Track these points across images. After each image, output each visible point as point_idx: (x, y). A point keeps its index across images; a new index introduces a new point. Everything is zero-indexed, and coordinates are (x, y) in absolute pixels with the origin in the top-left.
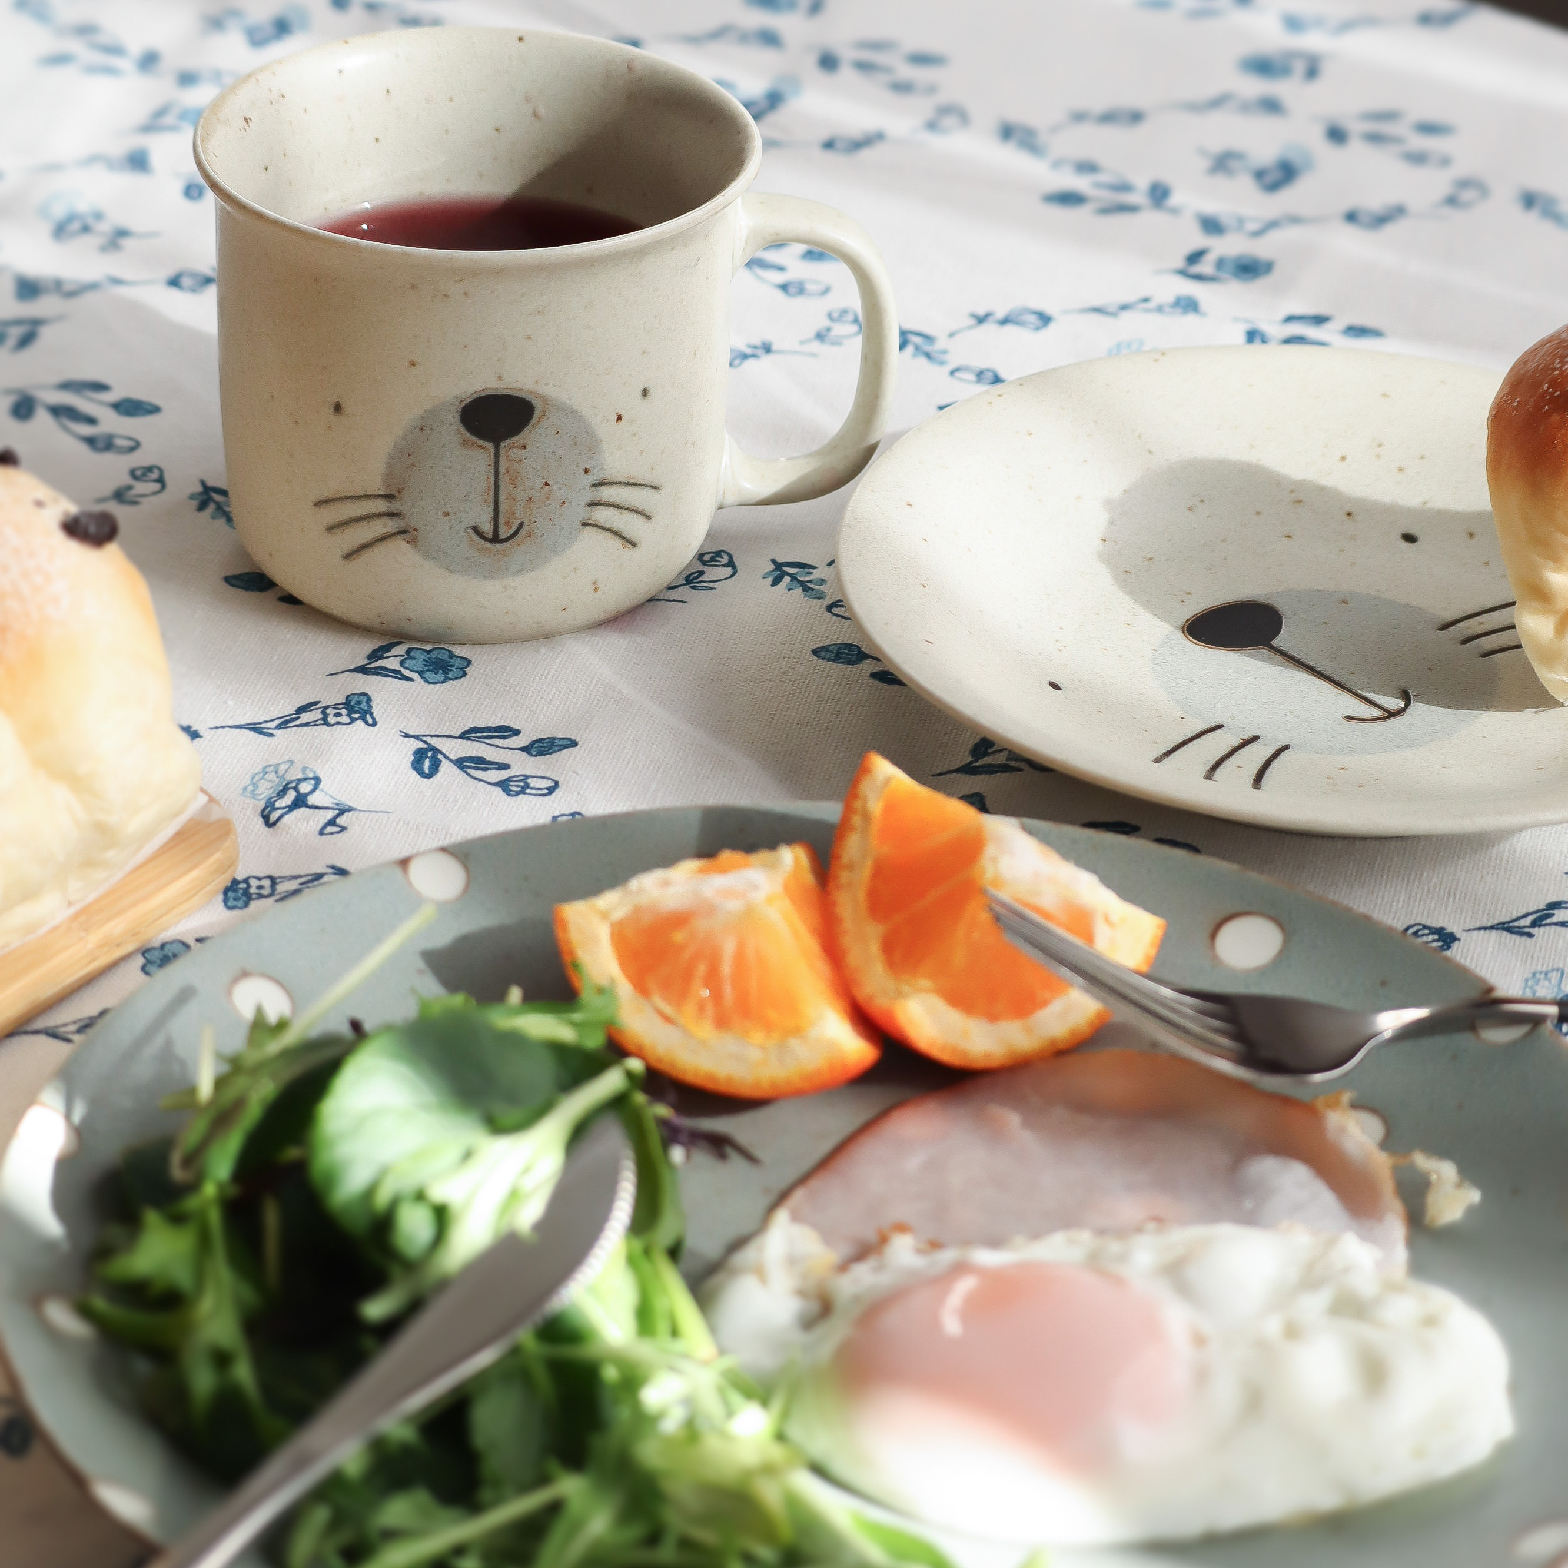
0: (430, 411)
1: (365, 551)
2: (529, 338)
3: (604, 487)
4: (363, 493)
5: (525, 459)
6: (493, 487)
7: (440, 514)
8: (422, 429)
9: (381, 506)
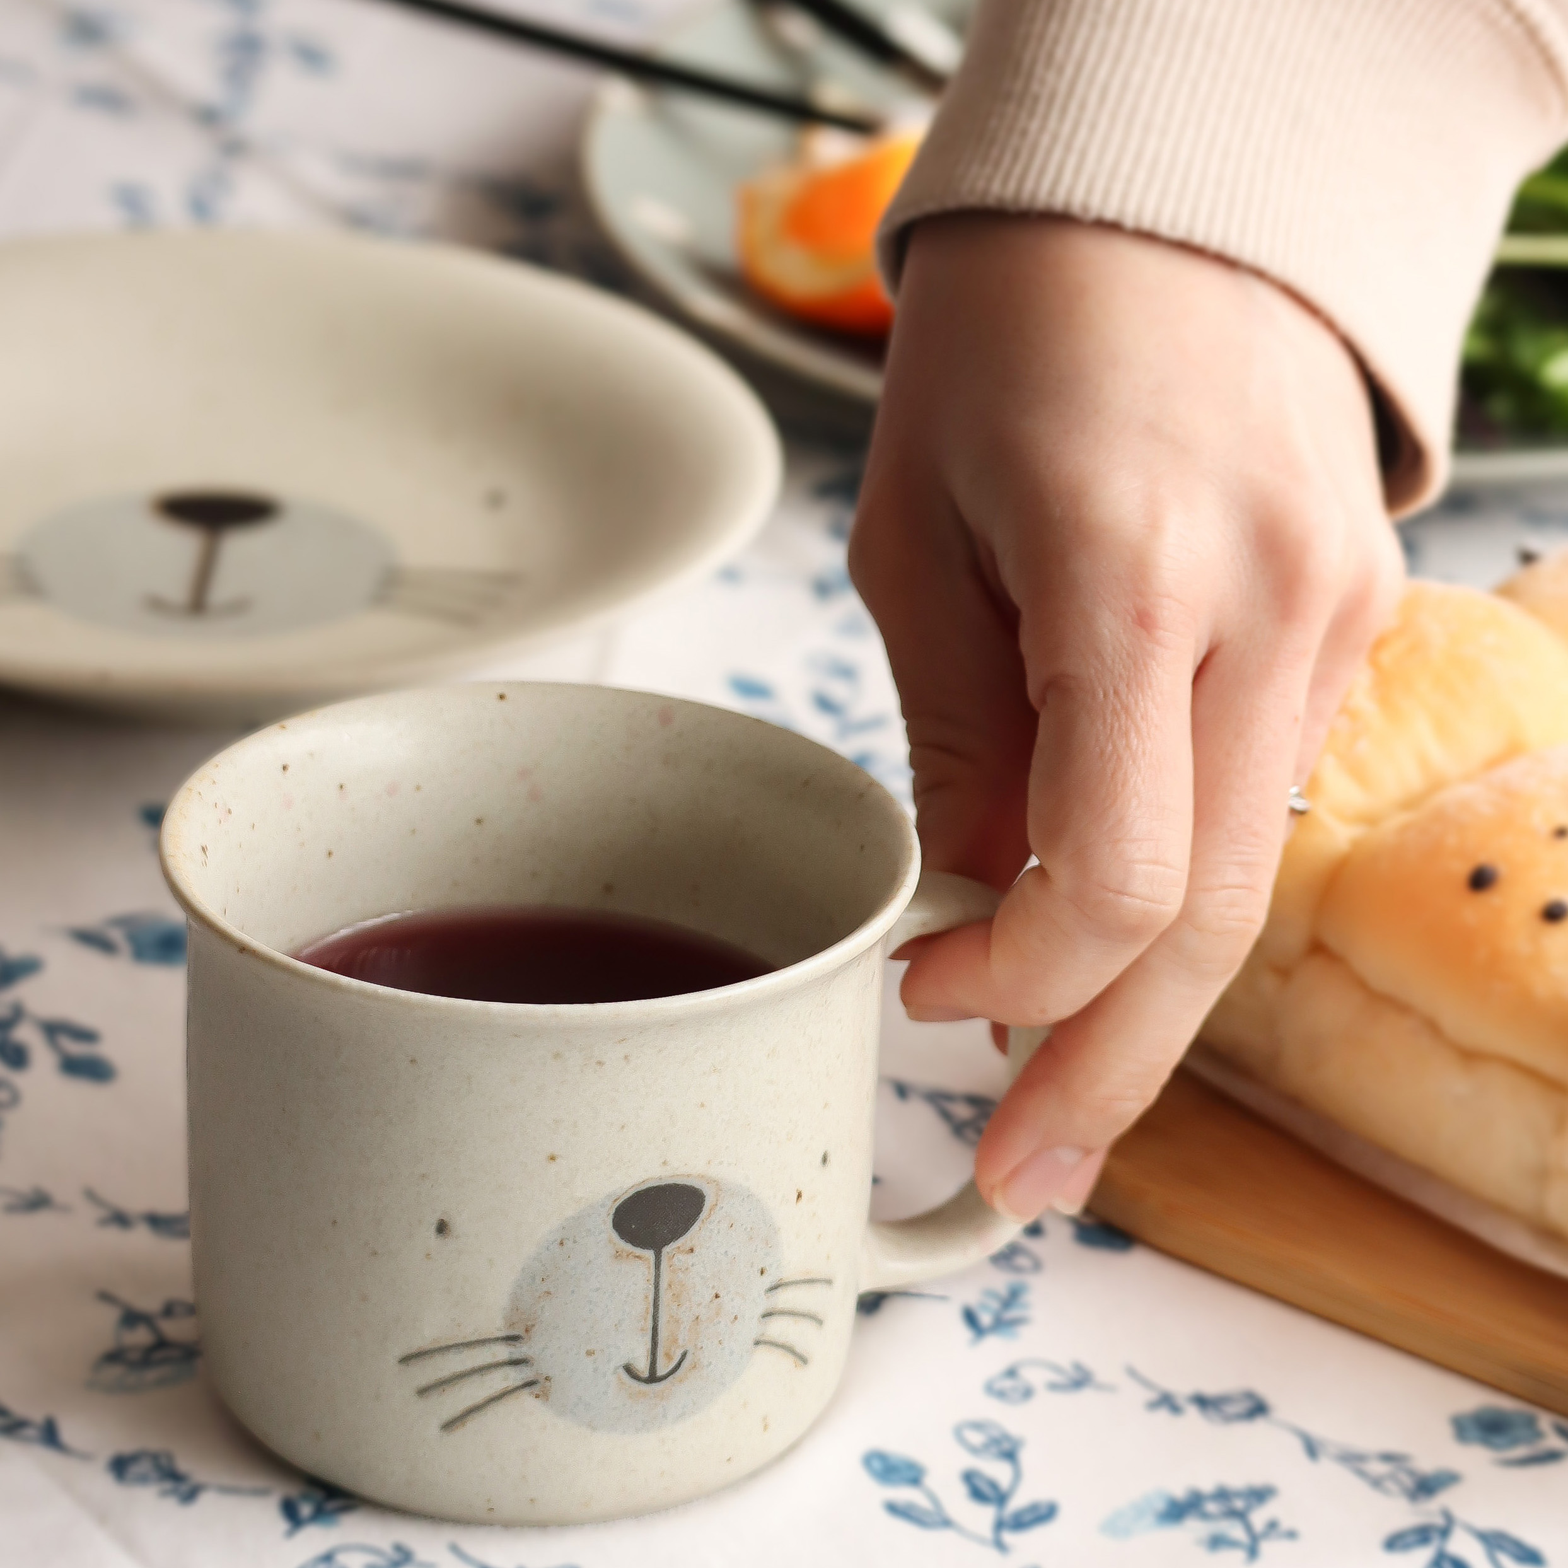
0: (574, 1218)
1: (475, 1415)
2: (702, 1105)
3: (780, 1290)
4: (473, 1338)
5: (693, 1265)
6: (651, 1309)
7: (583, 1352)
8: (562, 1244)
9: (502, 1352)
